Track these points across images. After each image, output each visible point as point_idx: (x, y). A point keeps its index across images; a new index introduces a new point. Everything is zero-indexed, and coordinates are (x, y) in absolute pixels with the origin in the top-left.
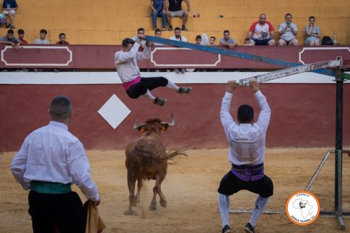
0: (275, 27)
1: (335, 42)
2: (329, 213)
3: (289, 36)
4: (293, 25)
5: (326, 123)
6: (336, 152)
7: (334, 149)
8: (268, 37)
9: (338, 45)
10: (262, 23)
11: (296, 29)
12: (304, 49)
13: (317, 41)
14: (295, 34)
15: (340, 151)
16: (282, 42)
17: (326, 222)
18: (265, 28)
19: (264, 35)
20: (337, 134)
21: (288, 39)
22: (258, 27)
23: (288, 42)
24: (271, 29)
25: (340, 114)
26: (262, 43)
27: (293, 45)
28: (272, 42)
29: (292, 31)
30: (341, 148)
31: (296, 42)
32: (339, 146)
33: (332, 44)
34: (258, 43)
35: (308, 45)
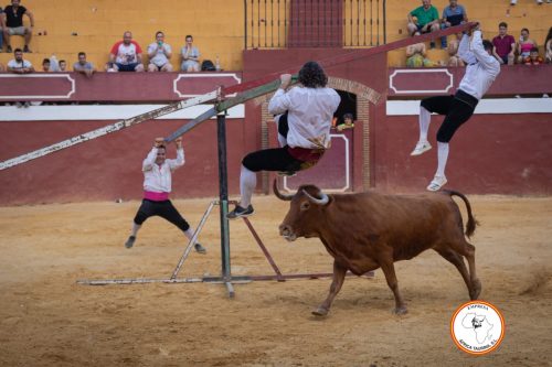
0: (143, 48)
1: (218, 67)
2: (216, 279)
3: (160, 60)
4: (166, 46)
5: (208, 167)
6: (221, 204)
7: (218, 199)
8: (135, 61)
9: (222, 71)
10: (127, 43)
11: (169, 51)
12: (181, 76)
13: (196, 66)
14: (168, 57)
15: (225, 202)
16: (152, 67)
17: (212, 290)
18: (131, 49)
19: (130, 58)
20: (221, 182)
21: (160, 64)
22: (122, 48)
23: (160, 68)
24: (138, 50)
25: (222, 156)
26: (127, 68)
27: (165, 70)
28: (140, 67)
29: (165, 52)
30: (226, 198)
31: (170, 67)
32: (223, 195)
33: (214, 70)
34: (122, 68)
35: (185, 71)
